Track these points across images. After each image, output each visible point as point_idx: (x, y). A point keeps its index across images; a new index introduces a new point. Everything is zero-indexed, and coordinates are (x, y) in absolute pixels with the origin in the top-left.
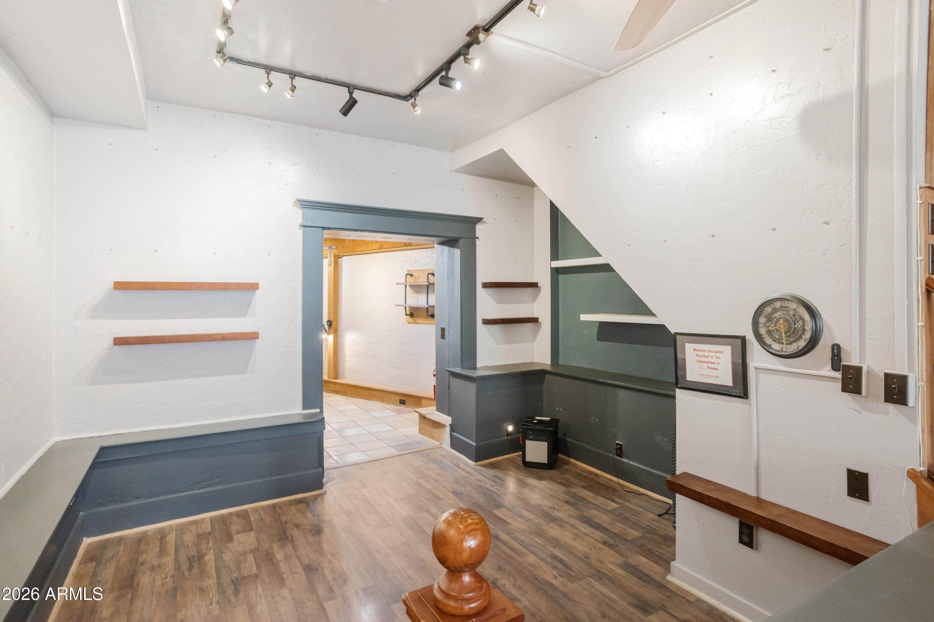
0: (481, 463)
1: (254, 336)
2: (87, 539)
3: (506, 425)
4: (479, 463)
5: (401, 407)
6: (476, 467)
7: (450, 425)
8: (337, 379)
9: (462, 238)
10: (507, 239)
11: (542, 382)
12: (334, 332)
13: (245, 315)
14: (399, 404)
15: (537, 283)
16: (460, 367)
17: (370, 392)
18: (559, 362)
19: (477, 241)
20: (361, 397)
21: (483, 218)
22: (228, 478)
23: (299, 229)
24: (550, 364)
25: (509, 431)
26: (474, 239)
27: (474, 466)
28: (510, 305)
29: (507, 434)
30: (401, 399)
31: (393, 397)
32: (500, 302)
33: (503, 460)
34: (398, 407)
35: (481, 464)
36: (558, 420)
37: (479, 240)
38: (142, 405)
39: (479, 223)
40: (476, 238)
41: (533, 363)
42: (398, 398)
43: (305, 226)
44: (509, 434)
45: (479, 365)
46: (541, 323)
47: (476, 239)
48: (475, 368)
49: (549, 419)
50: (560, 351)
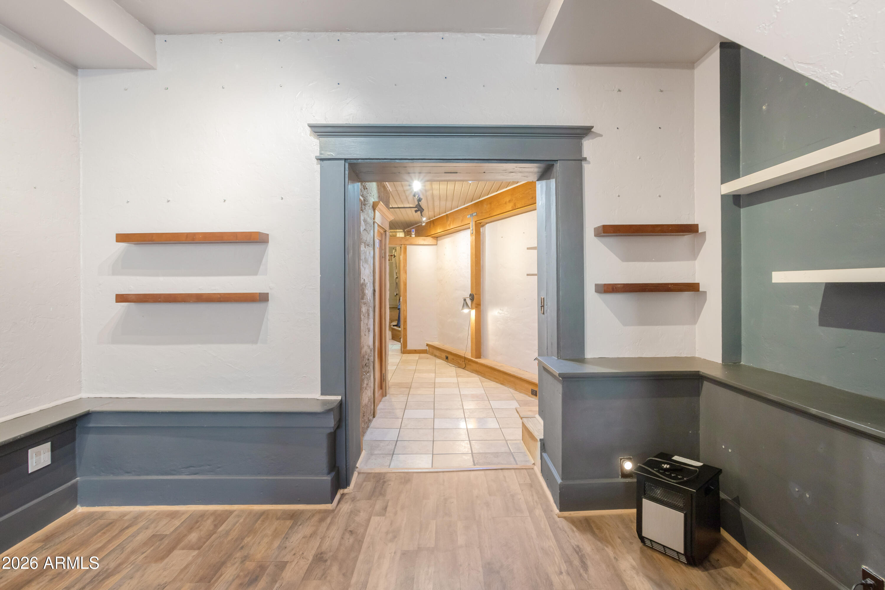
0: (570, 514)
1: (263, 298)
2: (80, 507)
3: (621, 459)
4: (566, 514)
5: (533, 399)
6: (558, 519)
7: (540, 440)
8: (480, 358)
9: (557, 160)
10: (640, 158)
11: (697, 392)
12: (476, 307)
13: (255, 273)
14: (530, 394)
15: (697, 226)
16: (556, 356)
17: (505, 376)
18: (741, 362)
19: (585, 166)
20: (497, 381)
21: (592, 127)
22: (219, 467)
23: (317, 164)
24: (721, 362)
25: (626, 470)
26: (580, 161)
27: (556, 517)
28: (647, 264)
29: (621, 473)
30: (533, 389)
31: (526, 385)
32: (627, 258)
33: (611, 517)
34: (530, 398)
35: (570, 516)
36: (720, 471)
37: (589, 163)
38: (156, 370)
39: (586, 138)
40: (581, 160)
41: (693, 359)
42: (531, 387)
43: (322, 160)
44: (625, 475)
45: (589, 354)
46: (705, 293)
47: (583, 162)
48: (581, 360)
49: (700, 464)
50: (743, 342)
